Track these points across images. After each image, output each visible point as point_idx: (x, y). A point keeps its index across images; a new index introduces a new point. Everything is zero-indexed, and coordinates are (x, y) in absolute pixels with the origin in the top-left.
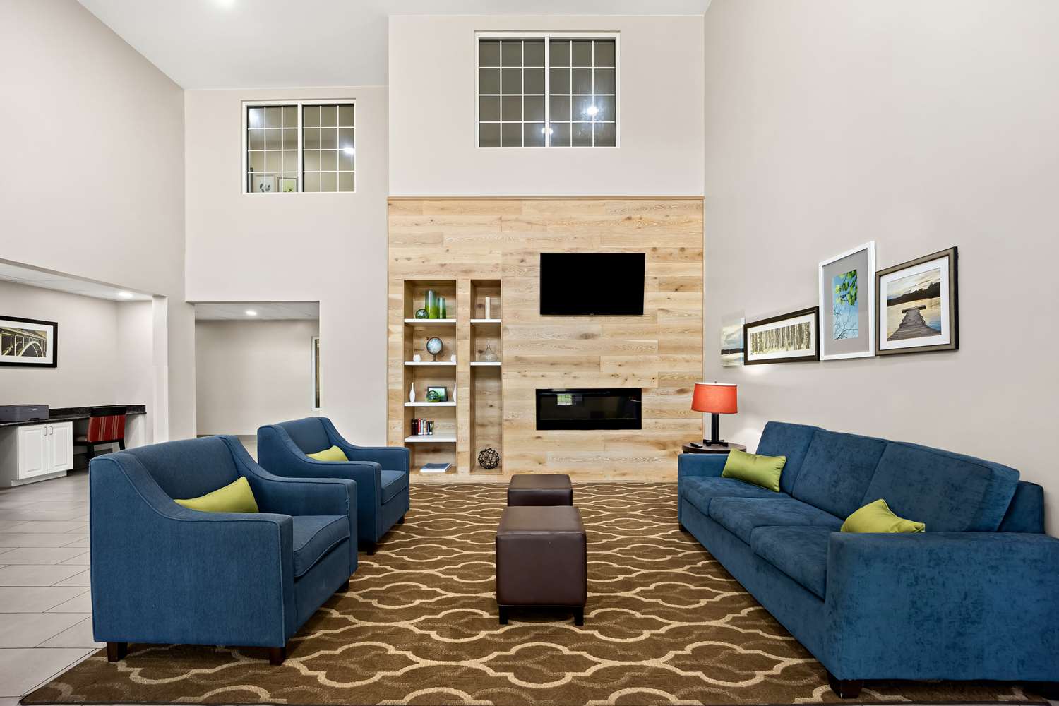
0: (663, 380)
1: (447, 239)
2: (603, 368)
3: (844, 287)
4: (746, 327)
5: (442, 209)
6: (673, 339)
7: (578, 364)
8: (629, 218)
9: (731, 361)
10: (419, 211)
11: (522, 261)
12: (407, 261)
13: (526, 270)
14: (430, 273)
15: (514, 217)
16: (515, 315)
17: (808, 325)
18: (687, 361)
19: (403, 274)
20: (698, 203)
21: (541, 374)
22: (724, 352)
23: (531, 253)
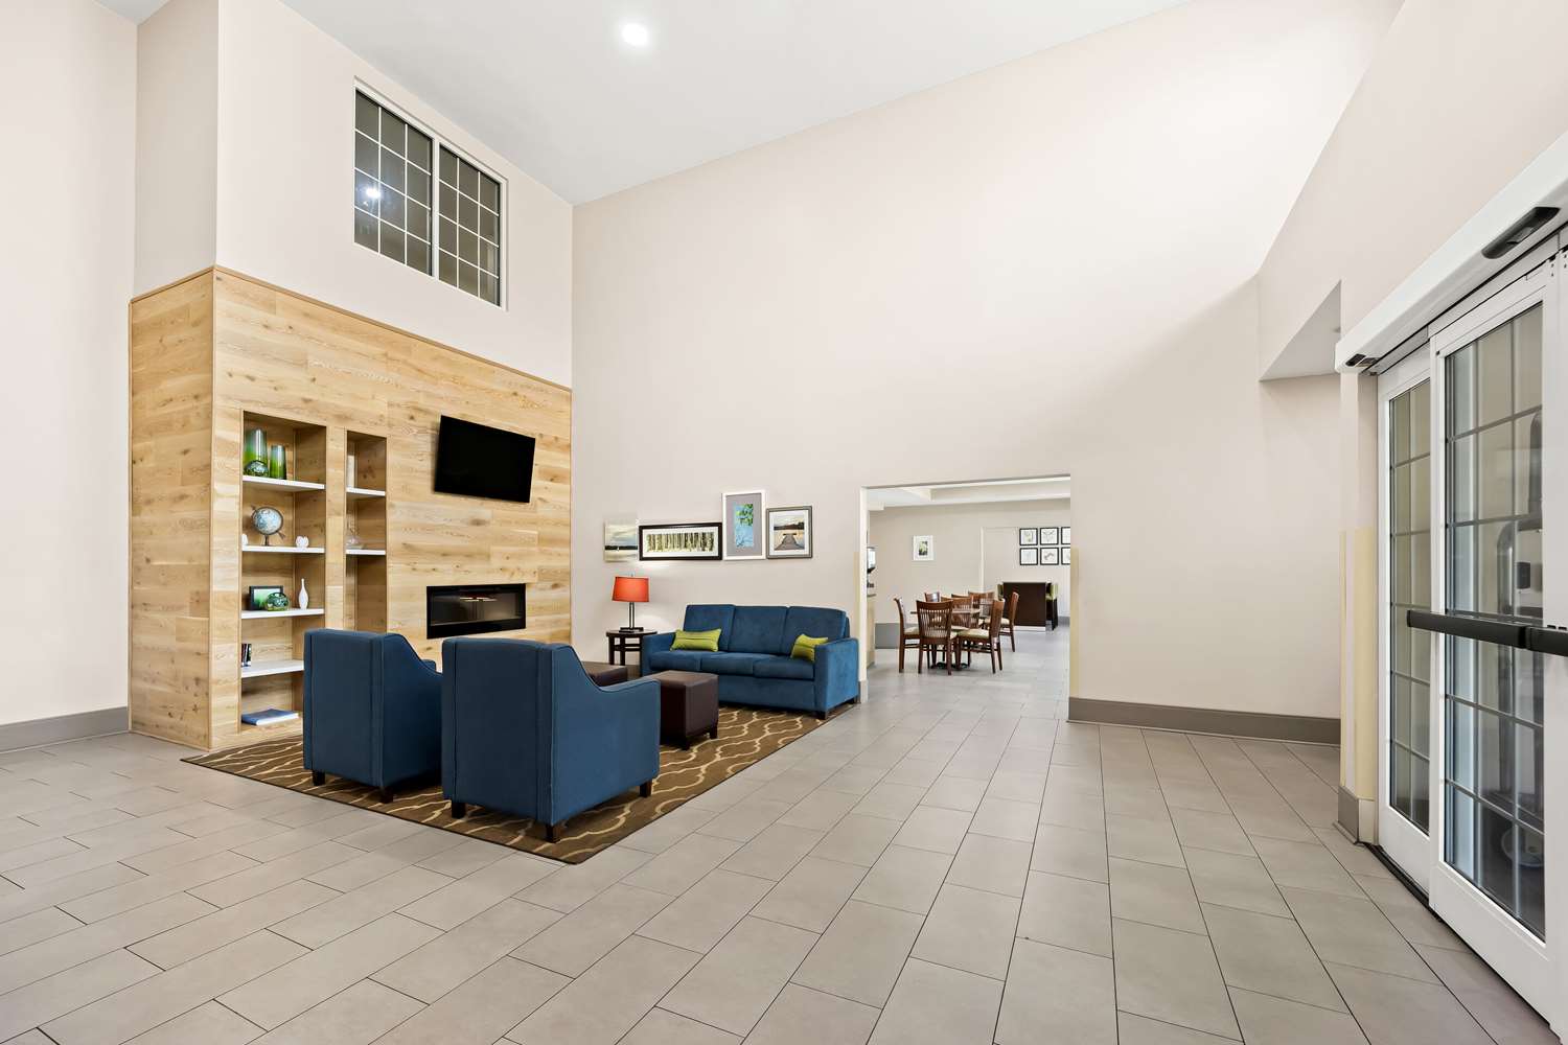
0: (543, 574)
1: (313, 361)
2: (493, 560)
3: (743, 513)
4: (642, 528)
5: (306, 315)
6: (548, 530)
7: (469, 556)
8: (515, 394)
9: (620, 556)
10: (271, 307)
11: (412, 418)
12: (248, 381)
13: (415, 431)
14: (286, 408)
15: (402, 357)
16: (405, 488)
17: (712, 534)
18: (559, 555)
19: (242, 401)
20: (567, 394)
21: (432, 566)
22: (608, 548)
23: (426, 412)
